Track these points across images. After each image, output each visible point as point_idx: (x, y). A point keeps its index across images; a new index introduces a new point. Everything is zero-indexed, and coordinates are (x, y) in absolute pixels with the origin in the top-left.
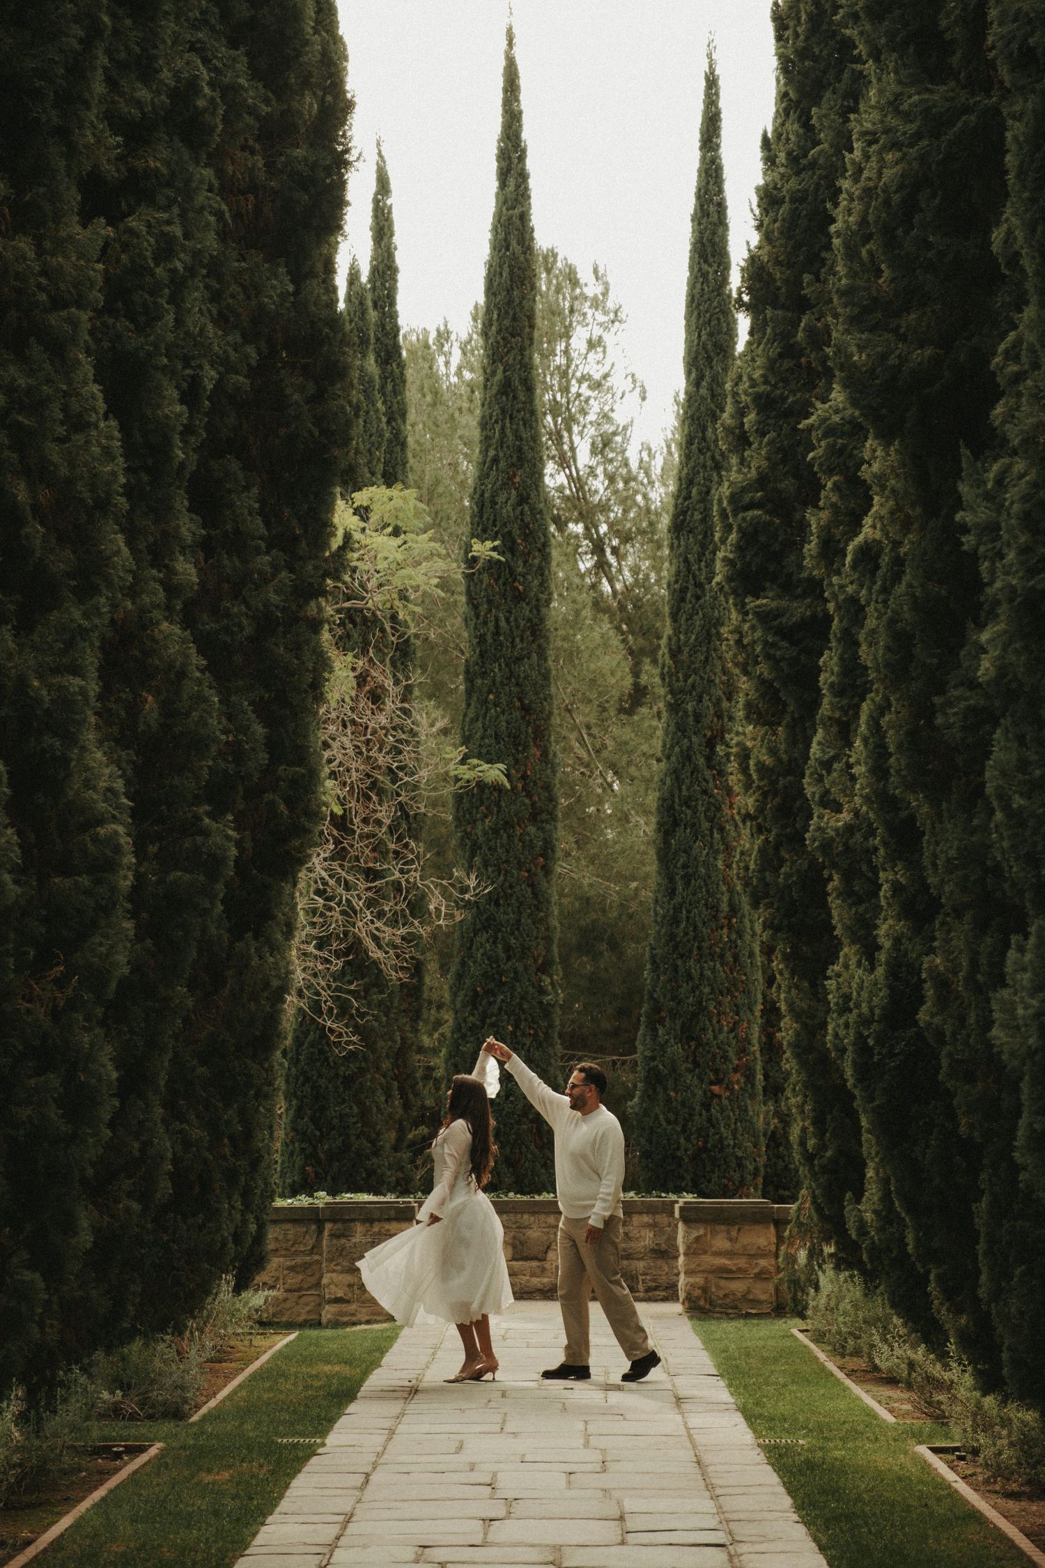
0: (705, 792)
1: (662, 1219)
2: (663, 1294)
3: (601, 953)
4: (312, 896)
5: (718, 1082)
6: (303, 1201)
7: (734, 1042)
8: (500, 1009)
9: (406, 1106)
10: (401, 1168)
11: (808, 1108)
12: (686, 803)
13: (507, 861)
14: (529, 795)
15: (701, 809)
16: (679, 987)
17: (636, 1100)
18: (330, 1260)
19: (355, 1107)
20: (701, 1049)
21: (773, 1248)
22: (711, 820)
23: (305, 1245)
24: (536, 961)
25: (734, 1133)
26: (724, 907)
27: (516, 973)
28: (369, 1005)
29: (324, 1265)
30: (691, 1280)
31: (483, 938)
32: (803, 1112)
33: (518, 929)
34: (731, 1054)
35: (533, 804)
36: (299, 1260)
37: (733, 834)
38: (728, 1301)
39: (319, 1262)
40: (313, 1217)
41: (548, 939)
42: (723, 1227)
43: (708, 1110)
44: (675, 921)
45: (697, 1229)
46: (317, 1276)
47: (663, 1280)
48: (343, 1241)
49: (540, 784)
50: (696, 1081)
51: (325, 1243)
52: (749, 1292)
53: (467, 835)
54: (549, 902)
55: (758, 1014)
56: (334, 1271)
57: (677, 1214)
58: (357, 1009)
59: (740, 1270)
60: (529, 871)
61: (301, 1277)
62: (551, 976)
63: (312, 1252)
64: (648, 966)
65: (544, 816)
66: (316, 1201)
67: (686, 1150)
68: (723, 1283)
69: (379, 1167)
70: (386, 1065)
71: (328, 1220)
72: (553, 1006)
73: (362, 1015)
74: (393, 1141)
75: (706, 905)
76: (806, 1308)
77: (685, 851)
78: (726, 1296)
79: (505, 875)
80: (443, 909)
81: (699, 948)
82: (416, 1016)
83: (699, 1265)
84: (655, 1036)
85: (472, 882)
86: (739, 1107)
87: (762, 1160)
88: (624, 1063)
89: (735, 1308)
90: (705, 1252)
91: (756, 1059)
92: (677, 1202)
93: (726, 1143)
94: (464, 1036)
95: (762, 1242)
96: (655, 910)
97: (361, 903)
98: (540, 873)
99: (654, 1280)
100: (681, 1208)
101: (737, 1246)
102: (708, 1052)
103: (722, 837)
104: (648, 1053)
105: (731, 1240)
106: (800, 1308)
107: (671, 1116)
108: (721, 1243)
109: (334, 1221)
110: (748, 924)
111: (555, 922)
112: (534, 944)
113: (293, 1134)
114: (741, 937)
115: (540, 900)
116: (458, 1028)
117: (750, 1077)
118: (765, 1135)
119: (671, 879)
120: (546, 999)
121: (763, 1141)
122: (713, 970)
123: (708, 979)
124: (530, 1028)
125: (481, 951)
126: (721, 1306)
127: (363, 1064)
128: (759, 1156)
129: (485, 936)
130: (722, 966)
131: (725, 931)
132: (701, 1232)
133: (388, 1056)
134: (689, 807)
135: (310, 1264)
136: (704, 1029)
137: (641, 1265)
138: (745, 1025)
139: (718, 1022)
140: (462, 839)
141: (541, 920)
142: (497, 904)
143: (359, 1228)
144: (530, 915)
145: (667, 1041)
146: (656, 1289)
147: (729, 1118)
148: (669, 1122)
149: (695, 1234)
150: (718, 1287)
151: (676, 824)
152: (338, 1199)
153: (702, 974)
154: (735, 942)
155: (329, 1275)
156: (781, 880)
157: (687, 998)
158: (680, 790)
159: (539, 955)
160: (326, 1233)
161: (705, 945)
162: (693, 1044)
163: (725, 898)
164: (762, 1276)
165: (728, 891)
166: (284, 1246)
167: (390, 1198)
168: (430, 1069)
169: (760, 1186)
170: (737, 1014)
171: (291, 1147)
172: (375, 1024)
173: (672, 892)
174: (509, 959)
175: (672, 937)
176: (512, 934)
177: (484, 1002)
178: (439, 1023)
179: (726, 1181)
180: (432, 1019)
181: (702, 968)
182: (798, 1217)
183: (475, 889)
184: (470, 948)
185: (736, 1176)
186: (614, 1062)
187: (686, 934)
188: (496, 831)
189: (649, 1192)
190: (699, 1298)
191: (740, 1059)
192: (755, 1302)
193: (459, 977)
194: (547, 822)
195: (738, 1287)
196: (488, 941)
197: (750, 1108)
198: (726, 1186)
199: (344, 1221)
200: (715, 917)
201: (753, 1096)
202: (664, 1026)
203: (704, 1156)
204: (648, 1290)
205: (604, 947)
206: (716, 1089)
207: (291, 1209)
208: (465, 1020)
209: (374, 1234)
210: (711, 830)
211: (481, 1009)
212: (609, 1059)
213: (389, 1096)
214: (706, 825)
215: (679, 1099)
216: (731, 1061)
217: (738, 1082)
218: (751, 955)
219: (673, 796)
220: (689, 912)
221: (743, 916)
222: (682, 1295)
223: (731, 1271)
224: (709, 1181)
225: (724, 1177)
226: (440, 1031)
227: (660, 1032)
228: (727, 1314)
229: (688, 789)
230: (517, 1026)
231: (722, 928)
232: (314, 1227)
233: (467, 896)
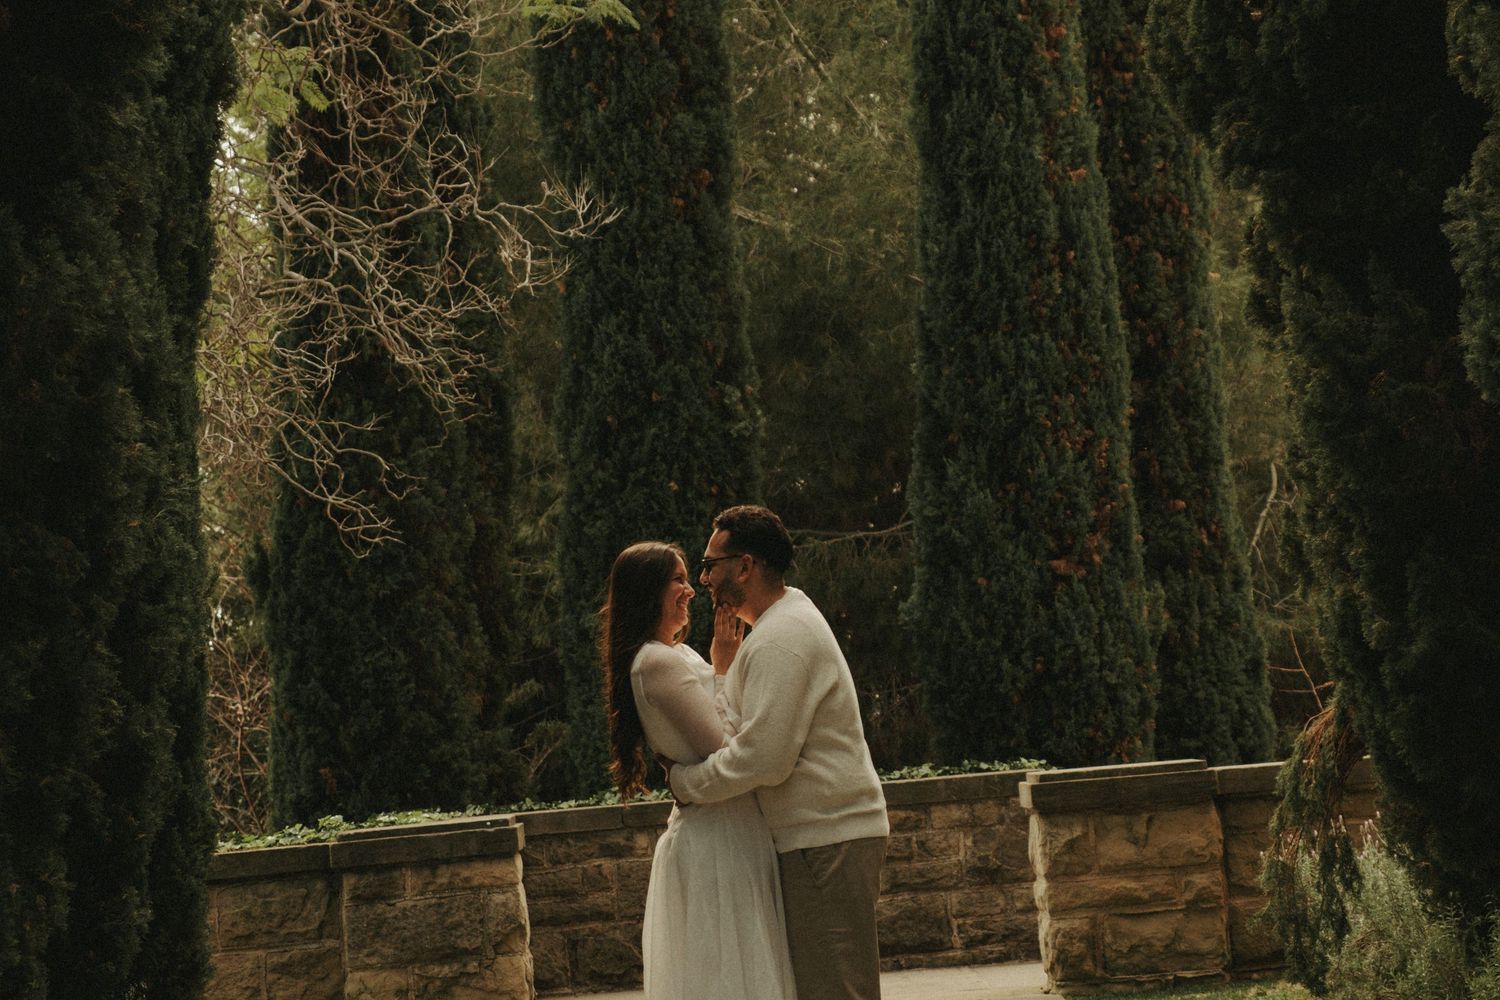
0: (1000, 21)
1: (989, 811)
2: (998, 948)
3: (825, 353)
4: (287, 272)
5: (1064, 552)
6: (299, 836)
7: (1086, 477)
8: (654, 450)
9: (498, 646)
10: (497, 757)
11: (1353, 553)
12: (967, 42)
13: (643, 180)
14: (675, 55)
15: (995, 52)
16: (979, 385)
17: (913, 597)
18: (358, 947)
19: (400, 653)
20: (1027, 494)
21: (1218, 850)
22: (1014, 71)
23: (307, 922)
24: (711, 361)
25: (1100, 642)
26: (1051, 229)
27: (676, 384)
28: (412, 466)
29: (346, 957)
30: (1063, 925)
31: (609, 324)
32: (1342, 562)
33: (673, 304)
34: (1083, 499)
35: (684, 72)
36: (296, 951)
37: (1058, 95)
38: (1137, 958)
39: (337, 953)
40: (316, 866)
41: (732, 319)
42: (1117, 819)
43: (1049, 606)
44: (963, 264)
45: (1070, 827)
46: (335, 977)
47: (999, 923)
48: (380, 907)
49: (693, 33)
50: (1022, 554)
51: (344, 914)
52: (1177, 937)
53: (566, 137)
54: (726, 250)
55: (1125, 423)
56: (366, 967)
57: (1025, 799)
58: (390, 475)
59: (1157, 898)
60: (685, 195)
61: (302, 984)
62: (741, 387)
63: (319, 935)
64: (918, 353)
65: (705, 93)
66: (323, 835)
67: (1014, 682)
68: (1125, 925)
69: (455, 757)
70: (453, 574)
71: (350, 870)
72: (750, 440)
73: (399, 486)
74: (478, 711)
75: (1018, 229)
76: (1323, 970)
77: (973, 134)
78: (1133, 949)
79: (643, 207)
80: (528, 259)
81: (1011, 310)
82: (503, 488)
83: (1077, 895)
84: (941, 478)
85: (581, 207)
86: (1105, 595)
87: (1153, 688)
88: (876, 541)
89: (1154, 970)
90: (1088, 869)
91: (1128, 505)
92: (1022, 777)
93: (1085, 661)
94: (590, 508)
95: (1195, 840)
96: (923, 248)
97: (371, 265)
98: (707, 199)
99: (981, 925)
100: (1034, 789)
101: (1149, 852)
102: (1042, 499)
103: (1038, 103)
104: (929, 512)
105: (1135, 842)
106: (1312, 971)
107: (982, 621)
108: (1116, 848)
109: (359, 870)
110: (1097, 261)
111: (740, 287)
112: (705, 328)
113: (291, 711)
114: (1085, 284)
115: (710, 248)
116: (577, 495)
117: (1119, 541)
118: (1153, 642)
119: (949, 187)
120: (735, 428)
121: (1152, 653)
122: (1039, 348)
123: (1032, 367)
124: (711, 483)
125: (608, 349)
126: (1125, 970)
127: (410, 576)
128: (1147, 680)
129: (614, 320)
130: (1055, 339)
131: (1057, 275)
132: (1078, 832)
133: (454, 558)
134: (972, 51)
135: (320, 957)
136: (1031, 459)
137: (954, 899)
138: (1105, 444)
139: (1056, 442)
140: (557, 146)
141: (714, 285)
142: (632, 261)
143: (410, 880)
144: (695, 277)
145: (964, 486)
146: (985, 940)
147: (1088, 616)
148: (978, 633)
149: (1065, 836)
150: (1116, 934)
151: (950, 84)
152: (366, 828)
153: (1019, 357)
154: (1076, 295)
155: (358, 975)
156: (1262, 50)
157: (996, 403)
158: (954, 21)
159: (716, 349)
160: (346, 896)
161: (1022, 303)
162: (1011, 487)
163: (1052, 214)
164: (1199, 906)
165: (1057, 200)
166: (264, 927)
167: (470, 816)
168: (539, 582)
169: (1152, 735)
170: (1090, 427)
171: (290, 736)
172: (427, 502)
173: (952, 213)
174: (661, 359)
175: (960, 294)
176: (664, 312)
177: (622, 442)
178: (546, 500)
179: (1089, 731)
180: (535, 493)
181: (1019, 346)
182: (1296, 789)
183: (586, 217)
184: (588, 346)
185: (1109, 722)
186: (859, 541)
187: (985, 285)
188: (619, 126)
189: (955, 762)
190: (1081, 958)
191: (1098, 508)
192: (1192, 957)
193: (573, 401)
194: (712, 103)
195: (1154, 930)
196: (620, 328)
197: (1124, 593)
198: (1092, 739)
199: (380, 869)
200: (1037, 252)
201: (1127, 574)
202: (956, 458)
203: (1047, 689)
204: (970, 944)
205: (825, 340)
206: (1060, 565)
207: (272, 855)
208: (588, 478)
209: (441, 889)
210: (1017, 90)
211: (617, 455)
212: (851, 536)
213: (463, 629)
214: (1006, 82)
215: (995, 588)
216: (1084, 512)
217: (1099, 550)
218: (1107, 316)
219: (941, 32)
220: (986, 245)
221: (1087, 245)
222: (1047, 953)
223: (1138, 901)
224: (1061, 734)
225: (1086, 724)
226: (550, 511)
227: (950, 471)
228: (1139, 984)
229: (968, 18)
230: (685, 481)
231: (1050, 270)
232: (319, 885)
233: (572, 232)
